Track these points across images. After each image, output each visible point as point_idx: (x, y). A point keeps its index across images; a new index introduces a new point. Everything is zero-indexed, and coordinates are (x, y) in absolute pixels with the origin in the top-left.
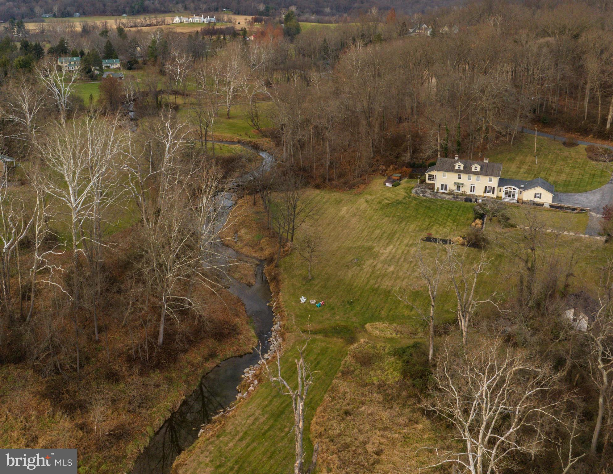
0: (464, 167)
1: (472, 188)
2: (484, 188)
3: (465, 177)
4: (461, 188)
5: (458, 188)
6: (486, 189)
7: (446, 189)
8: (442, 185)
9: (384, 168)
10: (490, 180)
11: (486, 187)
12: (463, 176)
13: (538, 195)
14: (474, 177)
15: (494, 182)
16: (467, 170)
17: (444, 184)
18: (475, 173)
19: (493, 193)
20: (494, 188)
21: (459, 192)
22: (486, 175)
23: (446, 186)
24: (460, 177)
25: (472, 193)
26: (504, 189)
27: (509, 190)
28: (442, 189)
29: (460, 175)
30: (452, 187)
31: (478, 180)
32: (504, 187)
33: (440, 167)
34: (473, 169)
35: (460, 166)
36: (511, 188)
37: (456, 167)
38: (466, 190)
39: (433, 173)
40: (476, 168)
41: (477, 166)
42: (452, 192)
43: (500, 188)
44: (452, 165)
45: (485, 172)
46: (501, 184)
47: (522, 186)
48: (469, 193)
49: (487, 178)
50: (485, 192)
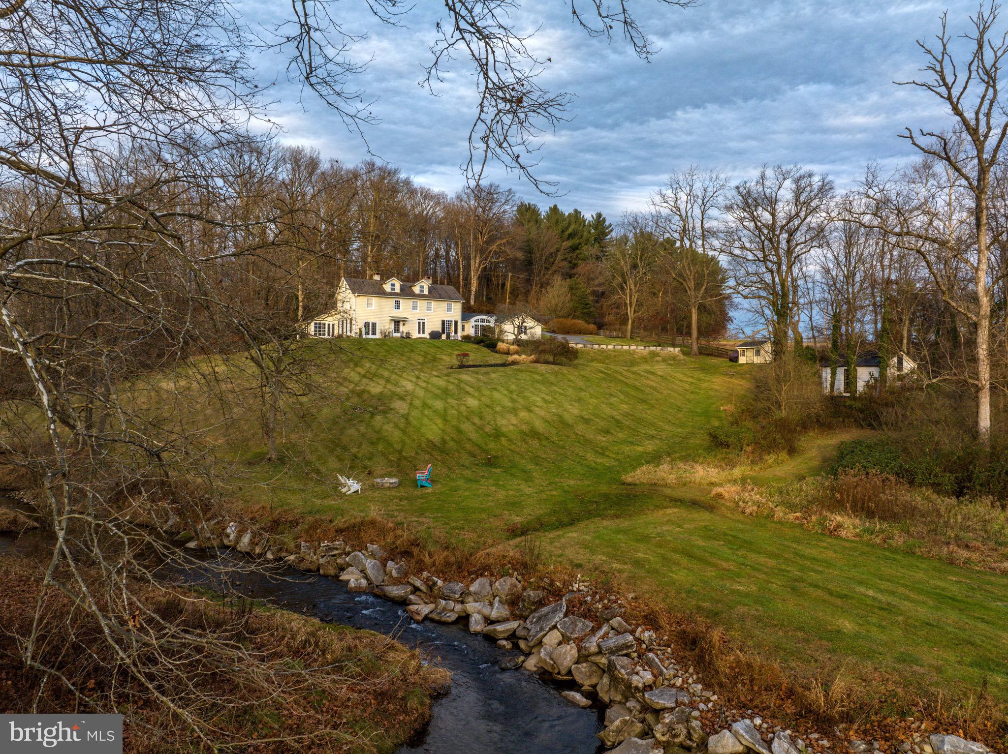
0: (402, 288)
1: (422, 326)
2: (440, 323)
3: (406, 304)
4: (402, 327)
5: (397, 322)
6: (445, 325)
7: (374, 333)
8: (367, 325)
10: (449, 309)
11: (443, 322)
12: (403, 303)
13: (520, 329)
14: (421, 304)
15: (455, 311)
16: (407, 293)
17: (371, 321)
18: (421, 296)
19: (456, 332)
20: (456, 322)
21: (399, 334)
22: (441, 299)
23: (374, 325)
24: (397, 305)
25: (420, 335)
26: (472, 322)
27: (480, 324)
28: (367, 333)
29: (397, 303)
30: (384, 325)
31: (428, 308)
32: (473, 320)
33: (358, 289)
34: (416, 289)
35: (394, 284)
36: (482, 320)
37: (387, 287)
38: (411, 330)
39: (325, 319)
40: (421, 287)
41: (423, 284)
42: (385, 338)
43: (466, 322)
44: (380, 283)
45: (437, 295)
46: (466, 314)
47: (494, 318)
48: (416, 335)
49: (442, 305)
50: (444, 331)
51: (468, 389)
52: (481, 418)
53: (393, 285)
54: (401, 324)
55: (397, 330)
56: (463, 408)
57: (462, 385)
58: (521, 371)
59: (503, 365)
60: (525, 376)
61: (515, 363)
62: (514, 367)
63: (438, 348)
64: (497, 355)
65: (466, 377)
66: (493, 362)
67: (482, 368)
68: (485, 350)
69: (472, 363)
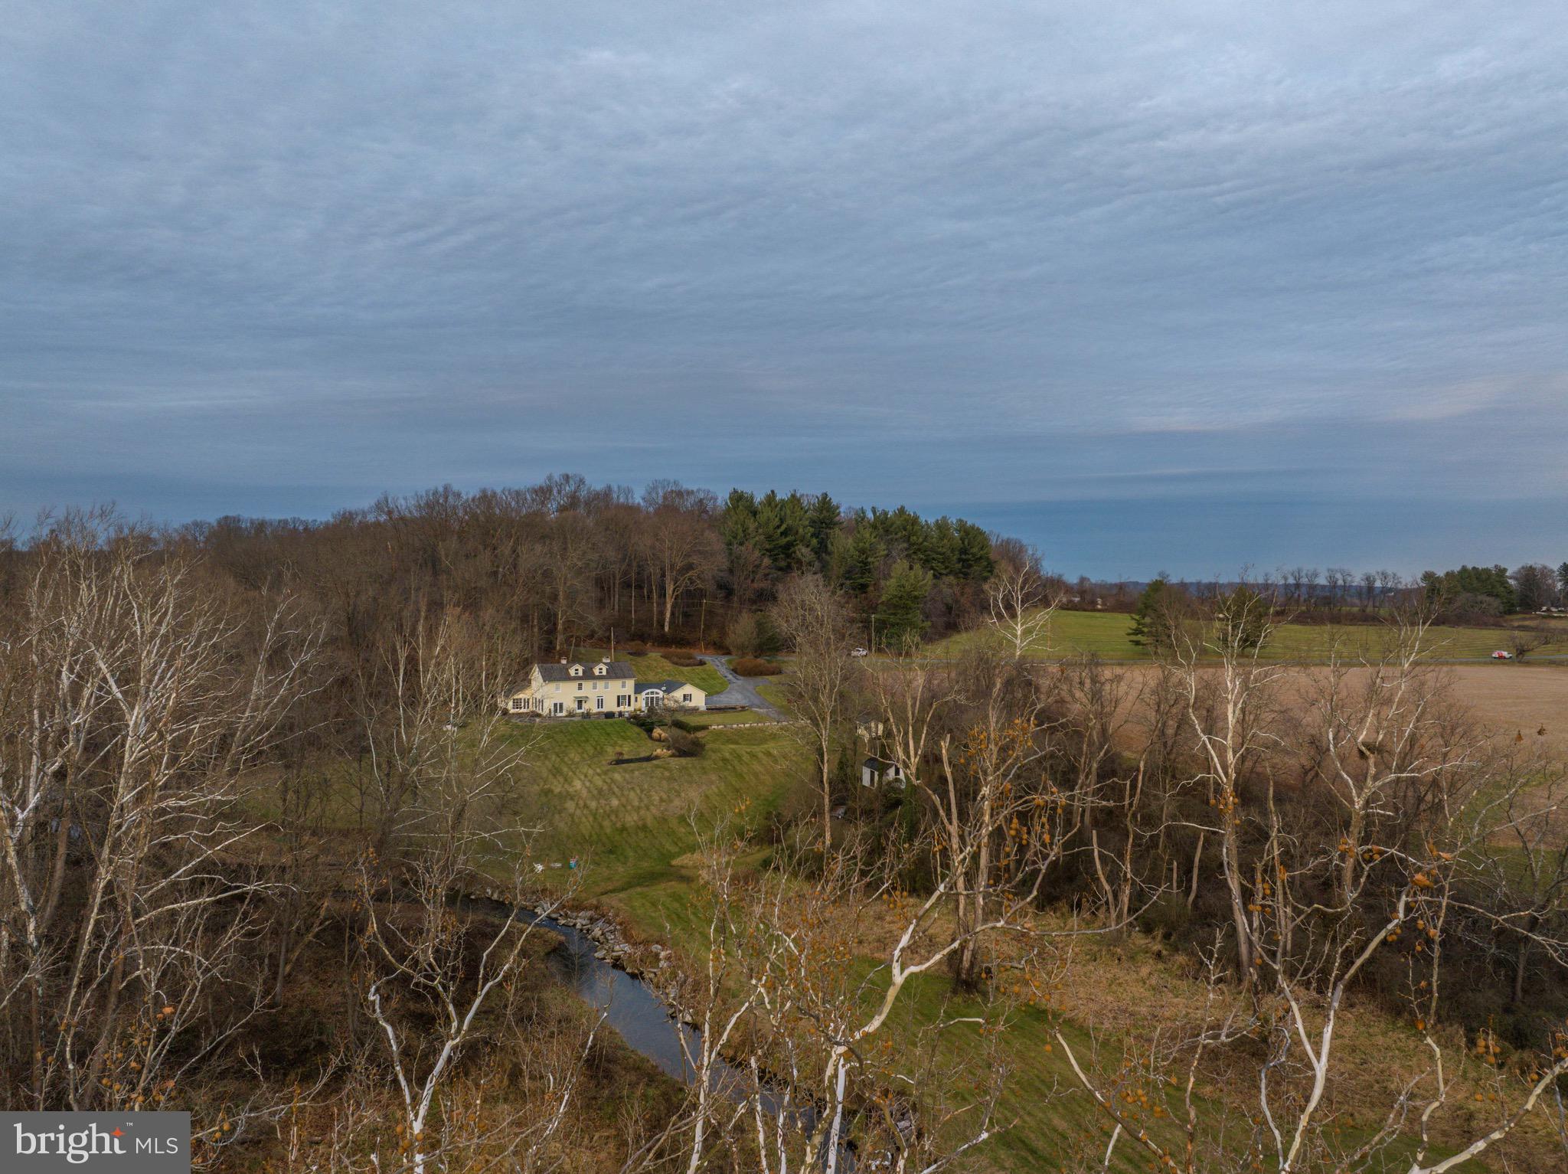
0: (584, 671)
1: (600, 703)
2: (616, 698)
3: (587, 685)
4: (584, 704)
5: (580, 703)
6: (619, 700)
7: (561, 711)
8: (555, 705)
10: (624, 686)
11: (619, 697)
12: (585, 684)
13: (686, 697)
14: (600, 684)
15: (629, 687)
16: (588, 675)
17: (559, 701)
18: (601, 678)
19: (629, 704)
20: (629, 696)
21: (583, 711)
22: (617, 677)
23: (561, 705)
24: (580, 687)
25: (600, 710)
26: (643, 695)
27: (650, 695)
28: (556, 711)
29: (580, 685)
30: (570, 704)
31: (606, 687)
32: (644, 693)
33: (548, 677)
34: (596, 672)
35: (577, 669)
36: (652, 693)
37: (572, 672)
38: (591, 706)
39: (521, 696)
40: (600, 669)
41: (601, 666)
42: (571, 715)
43: (638, 696)
44: (566, 669)
45: (613, 674)
46: (639, 688)
47: (664, 688)
48: (595, 710)
49: (618, 683)
50: (618, 705)
51: (616, 790)
52: (617, 816)
54: (584, 702)
55: (580, 707)
56: (608, 808)
57: (613, 786)
58: (657, 767)
59: (648, 759)
60: (658, 772)
61: (657, 757)
62: (654, 762)
63: (608, 734)
64: (650, 743)
65: (617, 776)
66: (643, 755)
67: (632, 765)
68: (644, 735)
69: (626, 757)
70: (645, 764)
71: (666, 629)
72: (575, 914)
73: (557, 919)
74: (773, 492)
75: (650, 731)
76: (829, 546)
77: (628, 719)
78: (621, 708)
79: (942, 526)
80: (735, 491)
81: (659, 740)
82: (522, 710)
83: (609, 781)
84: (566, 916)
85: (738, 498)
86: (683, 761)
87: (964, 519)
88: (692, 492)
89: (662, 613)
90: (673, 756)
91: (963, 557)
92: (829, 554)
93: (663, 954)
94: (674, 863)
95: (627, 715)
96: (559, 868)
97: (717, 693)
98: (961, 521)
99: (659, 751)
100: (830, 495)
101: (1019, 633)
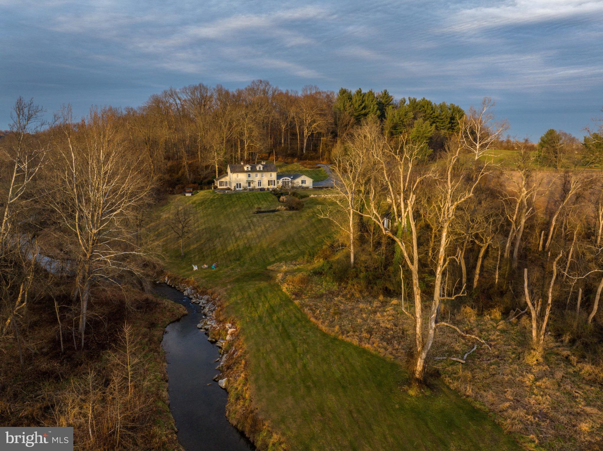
0: (251, 168)
1: (260, 183)
2: (267, 182)
3: (253, 175)
4: (251, 185)
5: (249, 183)
6: (270, 182)
7: (240, 187)
8: (237, 184)
9: (171, 189)
10: (271, 175)
11: (269, 181)
12: (251, 174)
13: (303, 182)
14: (259, 175)
15: (274, 176)
16: (253, 170)
17: (239, 182)
18: (260, 171)
19: (274, 185)
20: (274, 181)
21: (251, 187)
22: (268, 171)
23: (240, 184)
24: (249, 176)
25: (260, 187)
26: (281, 180)
27: (284, 181)
28: (237, 187)
30: (244, 184)
31: (262, 176)
32: (281, 179)
33: (233, 171)
34: (258, 168)
36: (286, 179)
37: (245, 169)
38: (255, 185)
39: (223, 180)
40: (259, 167)
41: (260, 166)
42: (245, 189)
43: (278, 180)
44: (242, 167)
45: (266, 169)
46: (279, 177)
47: (292, 177)
48: (257, 187)
49: (268, 174)
50: (269, 185)
51: (252, 226)
52: (248, 241)
53: (247, 167)
54: (251, 183)
55: (249, 186)
57: (251, 224)
58: (277, 215)
59: (274, 211)
60: (276, 218)
61: (278, 210)
62: (276, 213)
63: (258, 199)
64: (278, 203)
65: (255, 220)
66: (271, 209)
67: (264, 214)
68: (276, 199)
69: (262, 210)
70: (271, 214)
71: (304, 152)
72: (201, 297)
73: (192, 299)
74: (360, 89)
75: (279, 197)
76: (386, 114)
77: (271, 192)
78: (269, 187)
79: (442, 107)
80: (342, 89)
81: (283, 202)
82: (224, 187)
83: (250, 222)
84: (197, 298)
85: (343, 92)
86: (291, 212)
87: (454, 103)
88: (325, 92)
89: (302, 144)
90: (286, 210)
91: (452, 121)
92: (385, 118)
93: (230, 331)
94: (269, 267)
95: (271, 190)
96: (206, 269)
97: (322, 180)
98: (452, 104)
99: (280, 207)
100: (388, 91)
101: (478, 147)
